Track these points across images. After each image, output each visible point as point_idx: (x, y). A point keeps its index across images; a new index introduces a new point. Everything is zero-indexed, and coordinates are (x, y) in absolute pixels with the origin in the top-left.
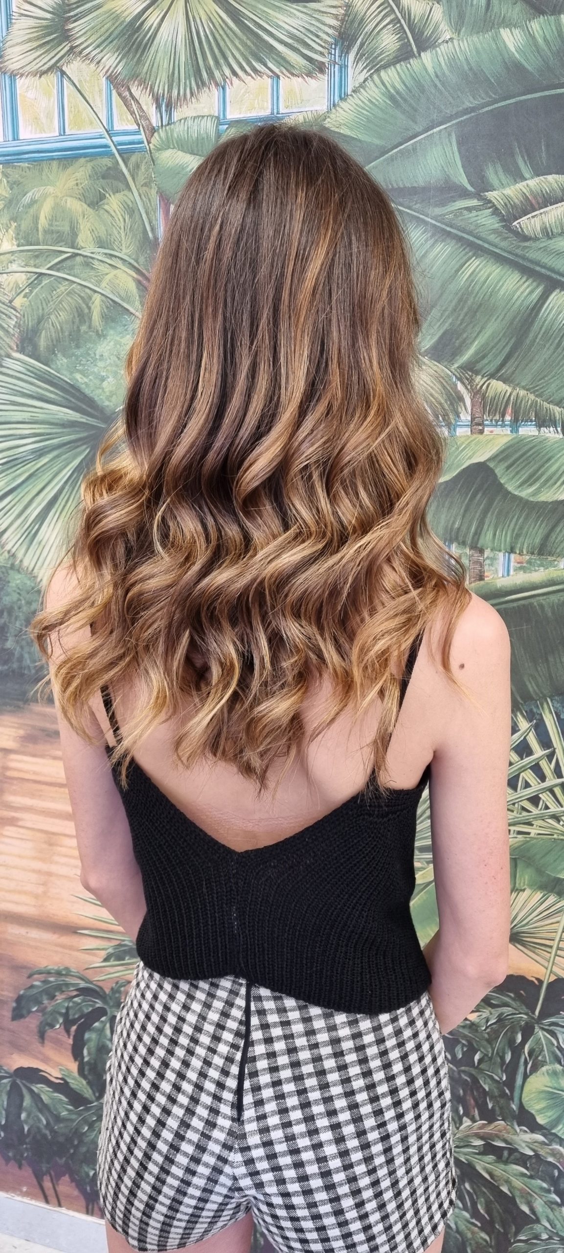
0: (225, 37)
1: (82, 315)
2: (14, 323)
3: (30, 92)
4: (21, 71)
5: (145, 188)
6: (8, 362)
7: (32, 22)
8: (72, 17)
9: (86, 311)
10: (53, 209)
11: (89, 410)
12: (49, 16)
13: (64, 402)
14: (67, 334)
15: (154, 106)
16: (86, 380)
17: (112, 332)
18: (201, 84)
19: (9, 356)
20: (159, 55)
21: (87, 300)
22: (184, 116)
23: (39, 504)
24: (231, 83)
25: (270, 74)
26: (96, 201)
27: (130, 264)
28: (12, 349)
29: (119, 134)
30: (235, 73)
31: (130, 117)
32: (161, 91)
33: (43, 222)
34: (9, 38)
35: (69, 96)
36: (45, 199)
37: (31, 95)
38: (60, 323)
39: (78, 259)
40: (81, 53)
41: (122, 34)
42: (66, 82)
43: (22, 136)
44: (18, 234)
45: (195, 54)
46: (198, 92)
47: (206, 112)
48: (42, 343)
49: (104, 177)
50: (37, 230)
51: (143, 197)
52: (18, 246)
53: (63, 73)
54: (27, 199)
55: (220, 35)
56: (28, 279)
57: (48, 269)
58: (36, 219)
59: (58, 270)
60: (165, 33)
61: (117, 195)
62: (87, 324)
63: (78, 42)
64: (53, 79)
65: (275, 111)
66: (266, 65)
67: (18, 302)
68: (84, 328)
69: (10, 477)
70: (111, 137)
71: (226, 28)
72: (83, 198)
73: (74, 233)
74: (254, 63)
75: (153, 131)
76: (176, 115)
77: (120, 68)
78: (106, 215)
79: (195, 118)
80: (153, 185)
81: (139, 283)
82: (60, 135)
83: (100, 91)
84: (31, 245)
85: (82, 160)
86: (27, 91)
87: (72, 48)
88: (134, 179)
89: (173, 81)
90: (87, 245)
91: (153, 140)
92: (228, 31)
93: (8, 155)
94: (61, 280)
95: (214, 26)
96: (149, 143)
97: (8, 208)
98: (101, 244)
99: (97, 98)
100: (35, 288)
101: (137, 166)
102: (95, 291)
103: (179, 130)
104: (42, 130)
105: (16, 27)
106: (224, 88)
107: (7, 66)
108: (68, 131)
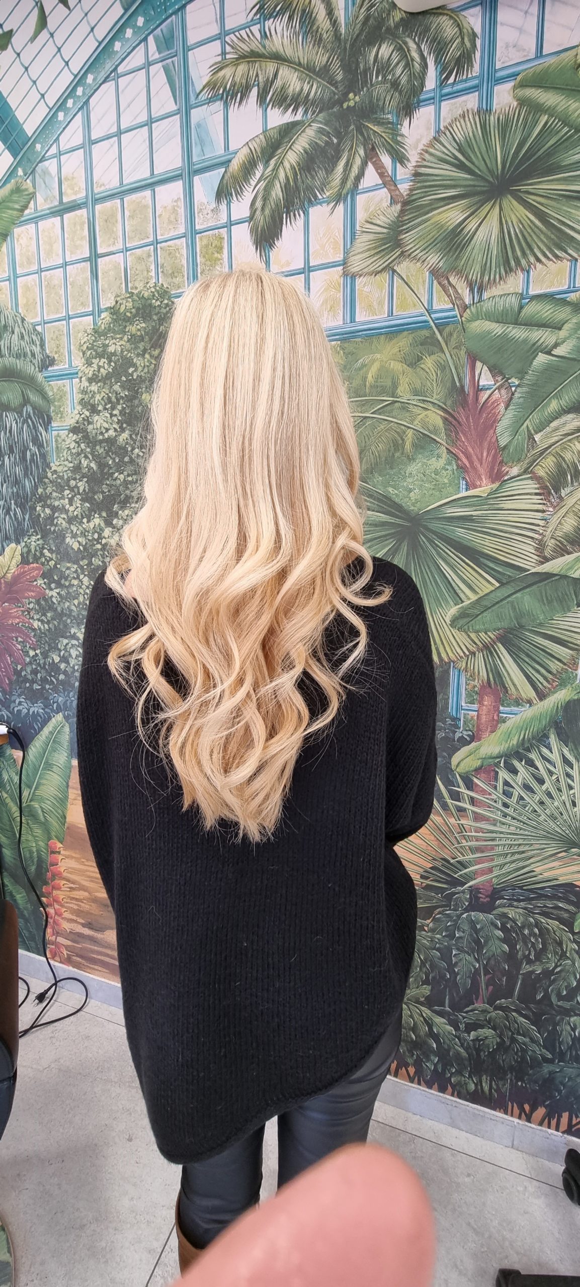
0: (532, 234)
1: (397, 445)
3: (366, 287)
4: (360, 273)
5: (455, 350)
7: (371, 237)
8: (404, 230)
9: (400, 442)
10: (379, 370)
11: (398, 513)
12: (385, 231)
13: (377, 508)
14: (383, 459)
15: (468, 289)
16: (396, 492)
17: (420, 456)
18: (509, 270)
20: (475, 251)
21: (402, 435)
22: (492, 295)
24: (535, 268)
25: (570, 258)
26: (414, 362)
27: (439, 406)
29: (436, 312)
30: (538, 260)
31: (447, 299)
32: (474, 278)
33: (370, 380)
34: (353, 249)
35: (398, 287)
36: (373, 364)
37: (366, 289)
38: (378, 452)
39: (397, 405)
40: (409, 255)
41: (445, 238)
42: (395, 278)
43: (357, 319)
45: (506, 248)
46: (506, 277)
47: (512, 290)
49: (421, 345)
50: (365, 386)
51: (454, 356)
53: (394, 271)
54: (359, 364)
55: (528, 232)
57: (372, 413)
58: (365, 379)
59: (380, 414)
60: (481, 235)
61: (432, 356)
62: (400, 451)
63: (408, 248)
64: (386, 276)
65: (572, 286)
66: (566, 252)
68: (397, 454)
70: (430, 315)
71: (533, 227)
72: (404, 360)
73: (395, 386)
74: (556, 251)
75: (466, 307)
76: (486, 295)
77: (441, 264)
78: (422, 372)
79: (502, 295)
80: (463, 348)
81: (445, 420)
82: (389, 316)
83: (424, 282)
84: (359, 397)
85: (406, 333)
86: (364, 287)
87: (402, 252)
88: (447, 344)
89: (485, 269)
90: (404, 393)
91: (465, 315)
92: (536, 229)
93: (346, 334)
94: (380, 421)
95: (523, 226)
96: (461, 317)
98: (416, 393)
99: (421, 287)
101: (451, 334)
102: (409, 428)
103: (487, 306)
104: (375, 314)
105: (358, 241)
106: (528, 272)
107: (349, 270)
108: (395, 313)
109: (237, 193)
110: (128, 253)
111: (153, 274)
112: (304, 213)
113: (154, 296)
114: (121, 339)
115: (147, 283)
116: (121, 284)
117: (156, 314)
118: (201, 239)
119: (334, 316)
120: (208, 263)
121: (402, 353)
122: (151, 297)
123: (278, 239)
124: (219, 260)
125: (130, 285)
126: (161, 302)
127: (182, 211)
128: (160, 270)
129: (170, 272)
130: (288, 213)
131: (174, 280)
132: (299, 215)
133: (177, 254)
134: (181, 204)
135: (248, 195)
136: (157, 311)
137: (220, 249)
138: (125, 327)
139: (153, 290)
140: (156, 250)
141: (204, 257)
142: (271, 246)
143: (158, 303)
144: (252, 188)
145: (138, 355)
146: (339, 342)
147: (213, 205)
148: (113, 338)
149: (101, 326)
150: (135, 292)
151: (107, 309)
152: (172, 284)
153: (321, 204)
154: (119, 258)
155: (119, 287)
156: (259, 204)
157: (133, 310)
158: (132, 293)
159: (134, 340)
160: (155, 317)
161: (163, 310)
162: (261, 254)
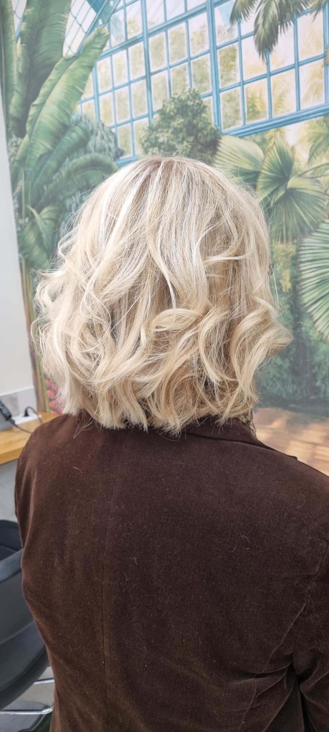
97: (326, 140)
107: (328, 61)
109: (245, 15)
110: (171, 69)
111: (188, 82)
112: (294, 22)
113: (189, 98)
114: (167, 132)
115: (184, 89)
116: (166, 92)
117: (191, 111)
118: (220, 52)
119: (318, 97)
120: (226, 69)
122: (187, 99)
123: (275, 45)
124: (233, 66)
125: (172, 92)
126: (194, 102)
127: (207, 34)
128: (193, 79)
129: (200, 79)
130: (282, 24)
131: (202, 85)
132: (290, 24)
133: (204, 66)
134: (206, 29)
135: (253, 15)
136: (191, 109)
137: (233, 58)
138: (170, 123)
139: (188, 94)
140: (189, 65)
141: (223, 65)
142: (270, 50)
143: (192, 103)
144: (256, 9)
145: (179, 143)
146: (322, 117)
147: (229, 26)
148: (162, 132)
149: (153, 124)
150: (176, 97)
151: (158, 112)
152: (201, 88)
153: (305, 14)
154: (165, 74)
155: (166, 95)
156: (260, 21)
157: (175, 111)
158: (174, 98)
159: (176, 132)
160: (190, 114)
161: (195, 108)
162: (263, 58)
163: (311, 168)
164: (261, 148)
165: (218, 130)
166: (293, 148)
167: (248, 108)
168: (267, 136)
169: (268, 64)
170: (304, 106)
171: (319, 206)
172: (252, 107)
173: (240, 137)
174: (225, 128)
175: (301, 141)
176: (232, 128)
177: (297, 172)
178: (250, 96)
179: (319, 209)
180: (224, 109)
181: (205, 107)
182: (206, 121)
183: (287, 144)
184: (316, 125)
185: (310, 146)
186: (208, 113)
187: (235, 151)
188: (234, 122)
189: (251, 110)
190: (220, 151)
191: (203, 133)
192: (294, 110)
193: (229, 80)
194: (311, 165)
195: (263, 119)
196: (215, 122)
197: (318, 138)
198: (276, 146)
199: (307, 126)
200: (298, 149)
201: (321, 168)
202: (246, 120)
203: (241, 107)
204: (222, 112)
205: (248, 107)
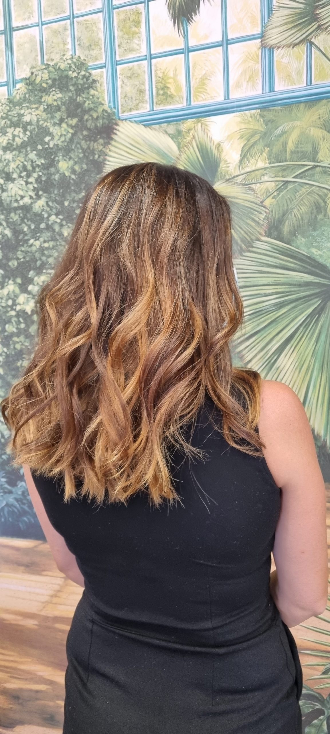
2: (263, 217)
3: (284, 59)
4: (278, 45)
6: (258, 244)
7: (288, 11)
8: (321, 5)
9: (323, 204)
10: (299, 136)
11: (322, 273)
12: (302, 6)
13: (302, 269)
14: (306, 221)
16: (320, 252)
19: (259, 240)
21: (324, 198)
23: (278, 341)
28: (261, 234)
33: (291, 146)
34: (270, 23)
35: (315, 58)
36: (293, 130)
37: (285, 60)
38: (300, 214)
39: (318, 169)
40: (326, 28)
42: (313, 49)
43: (276, 89)
44: (270, 156)
48: (286, 229)
50: (286, 152)
52: (270, 163)
53: (312, 43)
54: (279, 131)
56: (277, 186)
57: (293, 178)
58: (285, 144)
59: (301, 178)
62: (323, 213)
63: (324, 22)
64: (304, 48)
67: (267, 203)
68: (320, 217)
69: (255, 324)
72: (324, 127)
73: (315, 151)
82: (307, 85)
84: (280, 162)
85: (324, 101)
86: (282, 58)
87: (319, 26)
90: (325, 158)
93: (265, 103)
94: (301, 184)
97: (263, 138)
100: (282, 191)
104: (293, 83)
105: (275, 15)
107: (267, 43)
108: (313, 82)
110: (44, 27)
111: (69, 46)
113: (70, 67)
114: (37, 108)
115: (64, 55)
116: (37, 56)
117: (73, 85)
118: (118, 14)
119: (253, 85)
120: (126, 36)
121: (322, 120)
122: (68, 69)
123: (196, 14)
124: (137, 33)
125: (45, 57)
126: (78, 73)
128: (76, 43)
129: (87, 44)
131: (91, 52)
133: (94, 28)
136: (73, 82)
137: (137, 23)
138: (41, 97)
139: (70, 62)
140: (72, 24)
141: (122, 30)
142: (189, 20)
143: (75, 74)
145: (55, 124)
146: (259, 111)
148: (28, 108)
149: (15, 97)
150: (52, 64)
151: (22, 80)
152: (89, 56)
154: (35, 31)
155: (35, 59)
157: (50, 82)
158: (48, 65)
159: (50, 109)
160: (72, 88)
161: (81, 82)
162: (179, 29)
163: (242, 172)
164: (175, 142)
165: (114, 113)
166: (219, 146)
167: (158, 89)
168: (185, 126)
169: (186, 37)
170: (234, 95)
171: (254, 220)
172: (162, 89)
173: (145, 126)
174: (124, 112)
175: (230, 138)
176: (134, 112)
177: (225, 176)
178: (161, 75)
179: (253, 224)
180: (122, 87)
181: (94, 81)
182: (96, 99)
183: (211, 139)
184: (250, 119)
185: (242, 145)
186: (99, 90)
187: (138, 143)
188: (138, 105)
189: (161, 92)
190: (115, 141)
191: (91, 116)
192: (220, 98)
193: (131, 50)
194: (242, 168)
195: (179, 106)
196: (109, 102)
197: (252, 136)
198: (196, 141)
199: (239, 119)
200: (226, 147)
201: (256, 172)
202: (155, 104)
203: (147, 87)
204: (119, 91)
205: (157, 87)
